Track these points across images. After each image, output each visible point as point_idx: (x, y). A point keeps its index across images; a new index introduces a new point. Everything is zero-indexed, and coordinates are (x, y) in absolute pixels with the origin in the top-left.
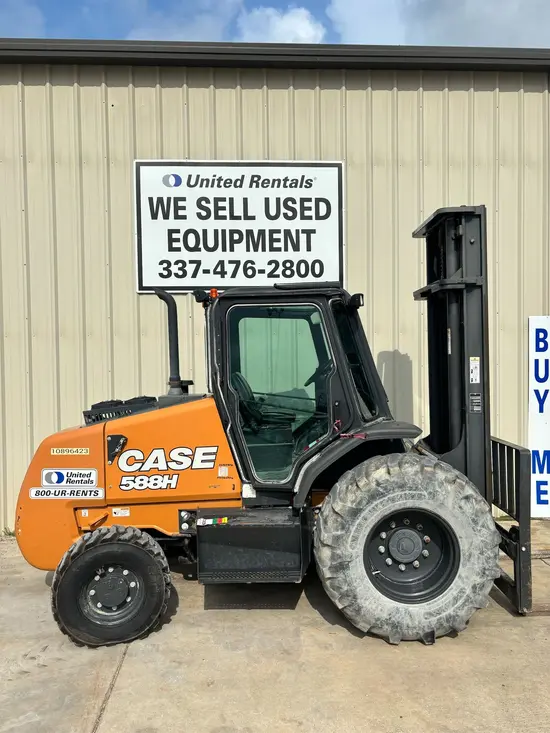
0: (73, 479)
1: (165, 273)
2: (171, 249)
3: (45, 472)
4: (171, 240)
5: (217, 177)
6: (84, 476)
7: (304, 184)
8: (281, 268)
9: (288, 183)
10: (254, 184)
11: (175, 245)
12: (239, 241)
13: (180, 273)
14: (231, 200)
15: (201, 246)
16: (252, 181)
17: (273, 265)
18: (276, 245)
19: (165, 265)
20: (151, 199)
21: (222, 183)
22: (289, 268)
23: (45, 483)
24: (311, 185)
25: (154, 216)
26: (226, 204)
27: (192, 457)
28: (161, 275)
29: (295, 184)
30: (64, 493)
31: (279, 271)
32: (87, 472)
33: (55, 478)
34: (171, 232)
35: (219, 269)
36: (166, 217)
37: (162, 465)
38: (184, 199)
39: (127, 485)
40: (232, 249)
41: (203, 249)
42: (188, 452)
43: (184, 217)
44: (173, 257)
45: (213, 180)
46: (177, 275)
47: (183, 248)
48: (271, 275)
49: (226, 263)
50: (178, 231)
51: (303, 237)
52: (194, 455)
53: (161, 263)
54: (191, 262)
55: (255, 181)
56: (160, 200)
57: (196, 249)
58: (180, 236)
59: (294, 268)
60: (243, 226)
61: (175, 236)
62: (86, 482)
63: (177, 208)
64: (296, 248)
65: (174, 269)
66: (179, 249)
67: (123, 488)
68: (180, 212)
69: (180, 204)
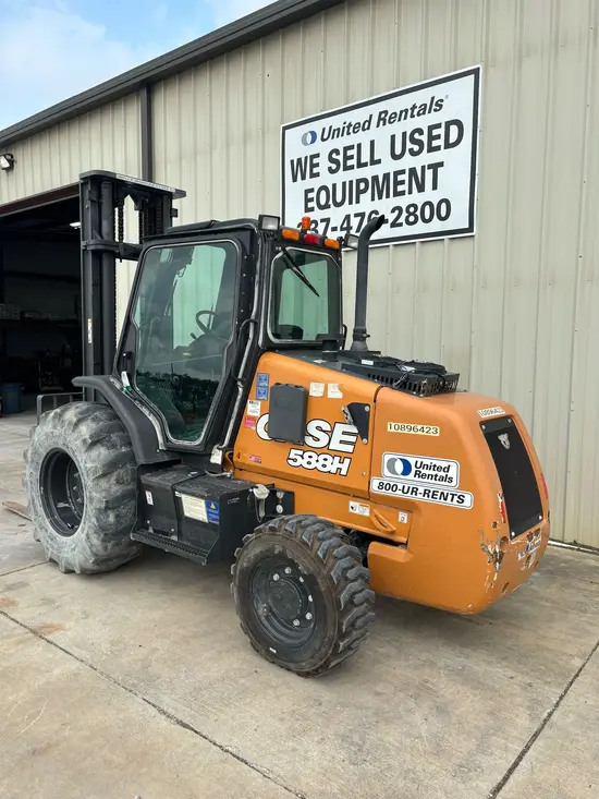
2: (307, 210)
4: (307, 201)
5: (346, 125)
7: (434, 107)
8: (405, 214)
9: (416, 111)
10: (381, 122)
11: (310, 204)
12: (365, 191)
14: (359, 146)
15: (331, 202)
16: (380, 119)
17: (397, 212)
18: (400, 188)
20: (292, 163)
21: (351, 129)
22: (413, 214)
24: (441, 106)
25: (294, 179)
26: (353, 152)
29: (423, 110)
31: (402, 220)
34: (307, 192)
35: (345, 225)
36: (303, 178)
38: (318, 155)
40: (358, 202)
41: (332, 205)
43: (317, 175)
45: (344, 128)
47: (316, 207)
48: (394, 225)
50: (312, 190)
51: (429, 174)
54: (322, 221)
55: (384, 118)
56: (299, 161)
57: (327, 206)
58: (314, 195)
59: (418, 213)
60: (368, 173)
61: (310, 196)
63: (313, 166)
64: (421, 189)
66: (313, 209)
68: (315, 170)
69: (315, 161)
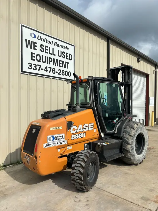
0: (57, 138)
1: (30, 67)
2: (32, 59)
3: (48, 137)
4: (32, 57)
5: (46, 39)
6: (61, 136)
7: (67, 49)
8: (61, 72)
9: (63, 47)
10: (55, 45)
11: (33, 58)
12: (51, 61)
13: (35, 68)
14: (50, 48)
15: (41, 60)
16: (55, 44)
17: (60, 71)
18: (60, 65)
19: (30, 65)
20: (26, 40)
21: (47, 41)
22: (63, 73)
23: (48, 141)
25: (27, 46)
26: (48, 49)
27: (88, 127)
28: (29, 68)
29: (65, 48)
30: (55, 144)
31: (61, 73)
32: (61, 135)
33: (52, 139)
34: (32, 53)
35: (46, 69)
36: (31, 48)
37: (81, 130)
38: (36, 43)
39: (73, 138)
40: (49, 64)
41: (42, 62)
42: (87, 125)
43: (36, 50)
44: (33, 62)
45: (45, 40)
46: (33, 69)
47: (36, 60)
48: (59, 74)
49: (48, 68)
50: (34, 54)
51: (66, 64)
52: (89, 126)
53: (29, 64)
54: (38, 65)
55: (56, 44)
56: (29, 41)
57: (39, 61)
58: (35, 55)
59: (65, 73)
60: (52, 57)
61: (33, 55)
62: (62, 139)
63: (34, 46)
64: (65, 67)
65: (33, 66)
66: (34, 60)
67: (72, 139)
68: (35, 48)
69: (35, 44)
